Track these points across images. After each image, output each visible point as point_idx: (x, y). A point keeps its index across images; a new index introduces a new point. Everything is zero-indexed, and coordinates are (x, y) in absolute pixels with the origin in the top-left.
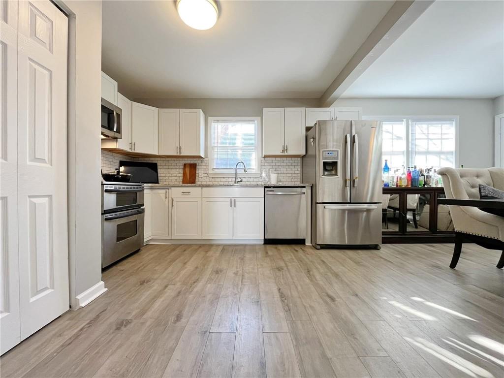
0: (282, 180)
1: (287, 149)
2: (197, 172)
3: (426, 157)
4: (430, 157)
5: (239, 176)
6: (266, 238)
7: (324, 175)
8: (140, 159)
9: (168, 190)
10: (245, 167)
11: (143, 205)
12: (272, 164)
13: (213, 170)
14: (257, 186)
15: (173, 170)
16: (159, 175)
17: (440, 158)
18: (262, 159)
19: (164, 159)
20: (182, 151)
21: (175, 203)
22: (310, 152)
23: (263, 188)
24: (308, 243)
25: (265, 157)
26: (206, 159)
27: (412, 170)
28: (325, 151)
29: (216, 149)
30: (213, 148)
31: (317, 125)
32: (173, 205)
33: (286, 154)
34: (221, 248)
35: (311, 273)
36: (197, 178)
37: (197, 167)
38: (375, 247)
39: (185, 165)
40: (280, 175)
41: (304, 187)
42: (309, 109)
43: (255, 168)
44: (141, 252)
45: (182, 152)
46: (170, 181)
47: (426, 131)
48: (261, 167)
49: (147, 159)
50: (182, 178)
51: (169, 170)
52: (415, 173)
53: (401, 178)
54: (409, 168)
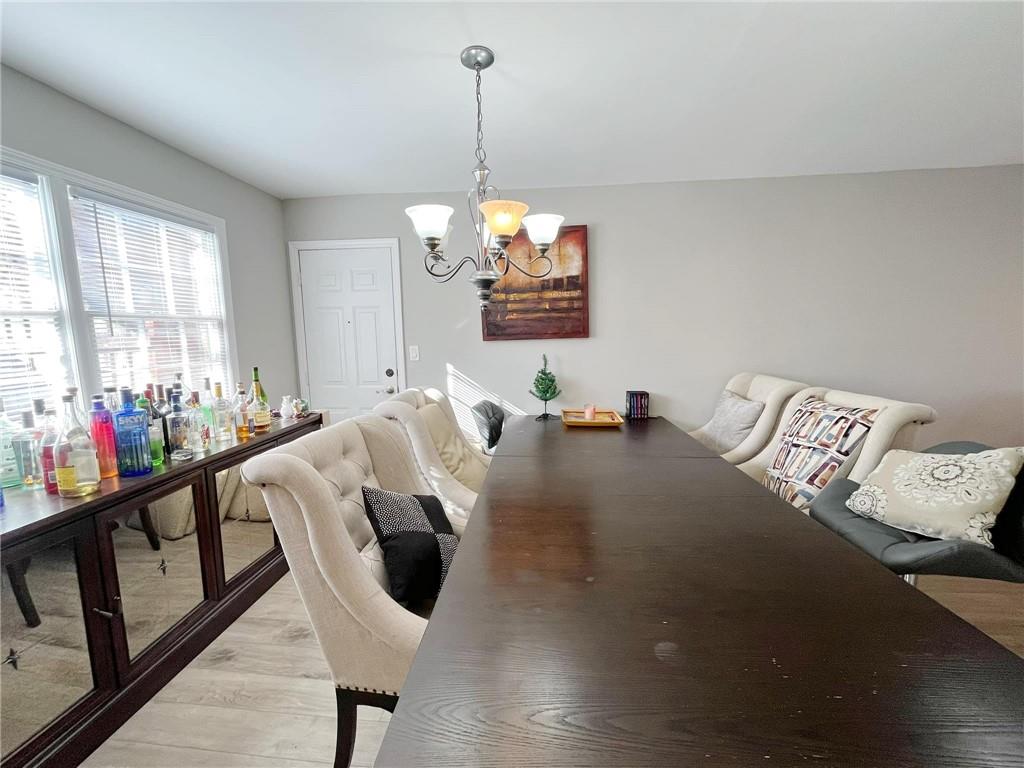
52: (128, 419)
53: (66, 451)
54: (100, 400)
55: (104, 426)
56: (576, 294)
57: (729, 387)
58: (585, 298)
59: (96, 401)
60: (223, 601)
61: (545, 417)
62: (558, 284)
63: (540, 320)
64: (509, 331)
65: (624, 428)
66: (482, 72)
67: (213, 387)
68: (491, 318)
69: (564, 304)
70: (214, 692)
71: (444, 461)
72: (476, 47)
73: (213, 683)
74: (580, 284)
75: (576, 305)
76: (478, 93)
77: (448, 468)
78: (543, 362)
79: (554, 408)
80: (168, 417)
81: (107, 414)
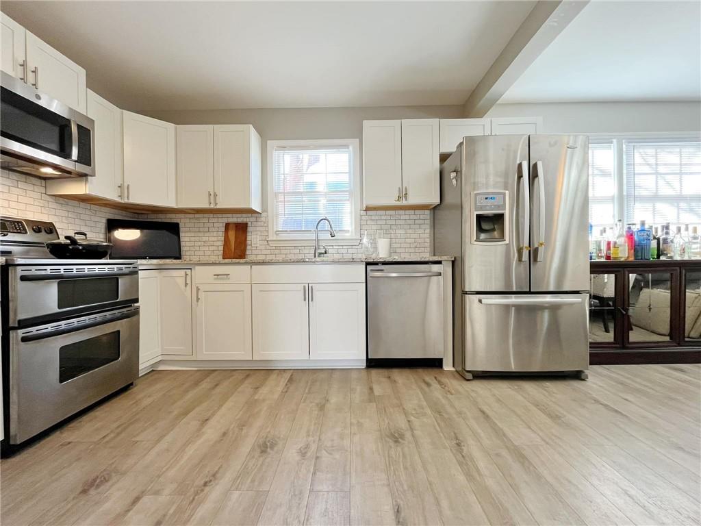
0: (398, 250)
1: (406, 194)
2: (249, 238)
3: (654, 207)
4: (660, 206)
5: (322, 244)
6: (369, 357)
7: (478, 239)
8: (149, 216)
9: (188, 272)
10: (331, 227)
11: (137, 300)
12: (379, 222)
13: (277, 235)
14: (353, 261)
15: (207, 234)
16: (182, 244)
17: (678, 209)
18: (364, 213)
19: (192, 216)
20: (219, 200)
21: (201, 295)
22: (449, 199)
23: (364, 266)
24: (448, 366)
25: (368, 209)
26: (264, 215)
27: (635, 229)
28: (479, 194)
29: (281, 198)
30: (276, 195)
31: (464, 146)
32: (198, 299)
33: (404, 202)
34: (287, 376)
35: (465, 449)
36: (249, 247)
37: (250, 229)
38: (577, 376)
39: (227, 226)
40: (394, 241)
41: (439, 262)
42: (446, 122)
43: (350, 229)
44: (134, 390)
45: (217, 201)
46: (202, 253)
47: (652, 161)
48: (361, 227)
49: (160, 216)
50: (221, 248)
51: (200, 234)
52: (642, 234)
54: (630, 226)
55: (630, 236)
80: (661, 238)
81: (632, 231)
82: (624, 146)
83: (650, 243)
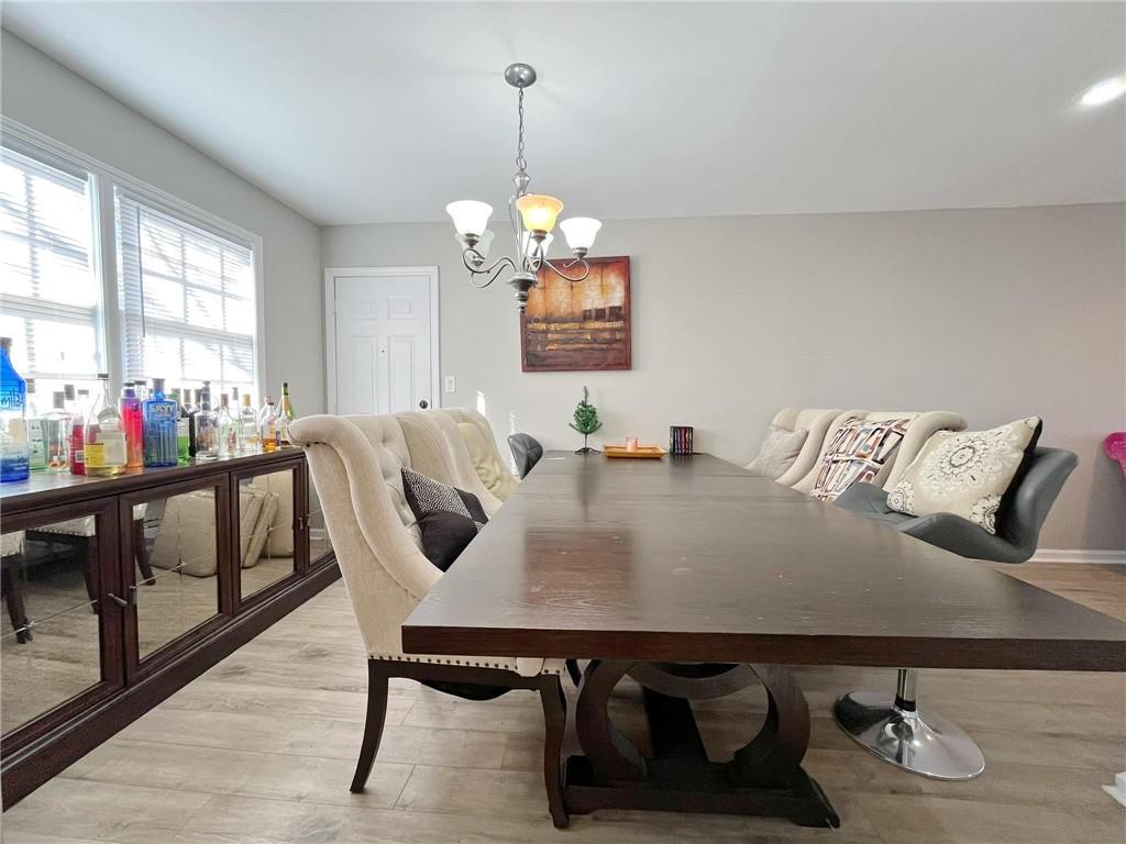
3: (182, 347)
52: (159, 407)
53: (95, 430)
54: (131, 388)
55: (133, 413)
56: (618, 324)
57: (774, 422)
58: (627, 330)
59: (126, 388)
60: (237, 618)
61: (585, 451)
62: (600, 315)
63: (581, 350)
64: (549, 361)
65: (667, 459)
66: (524, 89)
67: (241, 399)
68: (530, 348)
69: (607, 335)
70: (225, 701)
71: (480, 475)
72: (520, 65)
73: (223, 693)
74: (622, 314)
75: (618, 336)
76: (520, 107)
77: (484, 482)
78: (584, 394)
79: (596, 443)
80: (196, 415)
81: (137, 401)
82: (116, 200)
83: (175, 429)
